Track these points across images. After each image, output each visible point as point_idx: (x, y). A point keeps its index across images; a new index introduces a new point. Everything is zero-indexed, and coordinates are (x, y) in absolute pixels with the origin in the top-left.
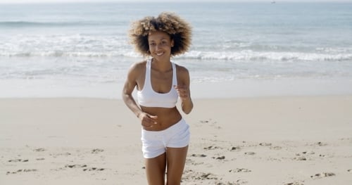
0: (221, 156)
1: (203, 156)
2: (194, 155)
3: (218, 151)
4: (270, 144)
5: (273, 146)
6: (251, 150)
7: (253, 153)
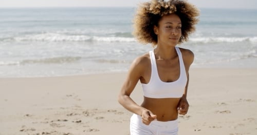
0: (78, 120)
1: (66, 120)
2: (59, 120)
3: (77, 116)
4: (116, 111)
5: (117, 112)
6: (101, 115)
7: (102, 118)
